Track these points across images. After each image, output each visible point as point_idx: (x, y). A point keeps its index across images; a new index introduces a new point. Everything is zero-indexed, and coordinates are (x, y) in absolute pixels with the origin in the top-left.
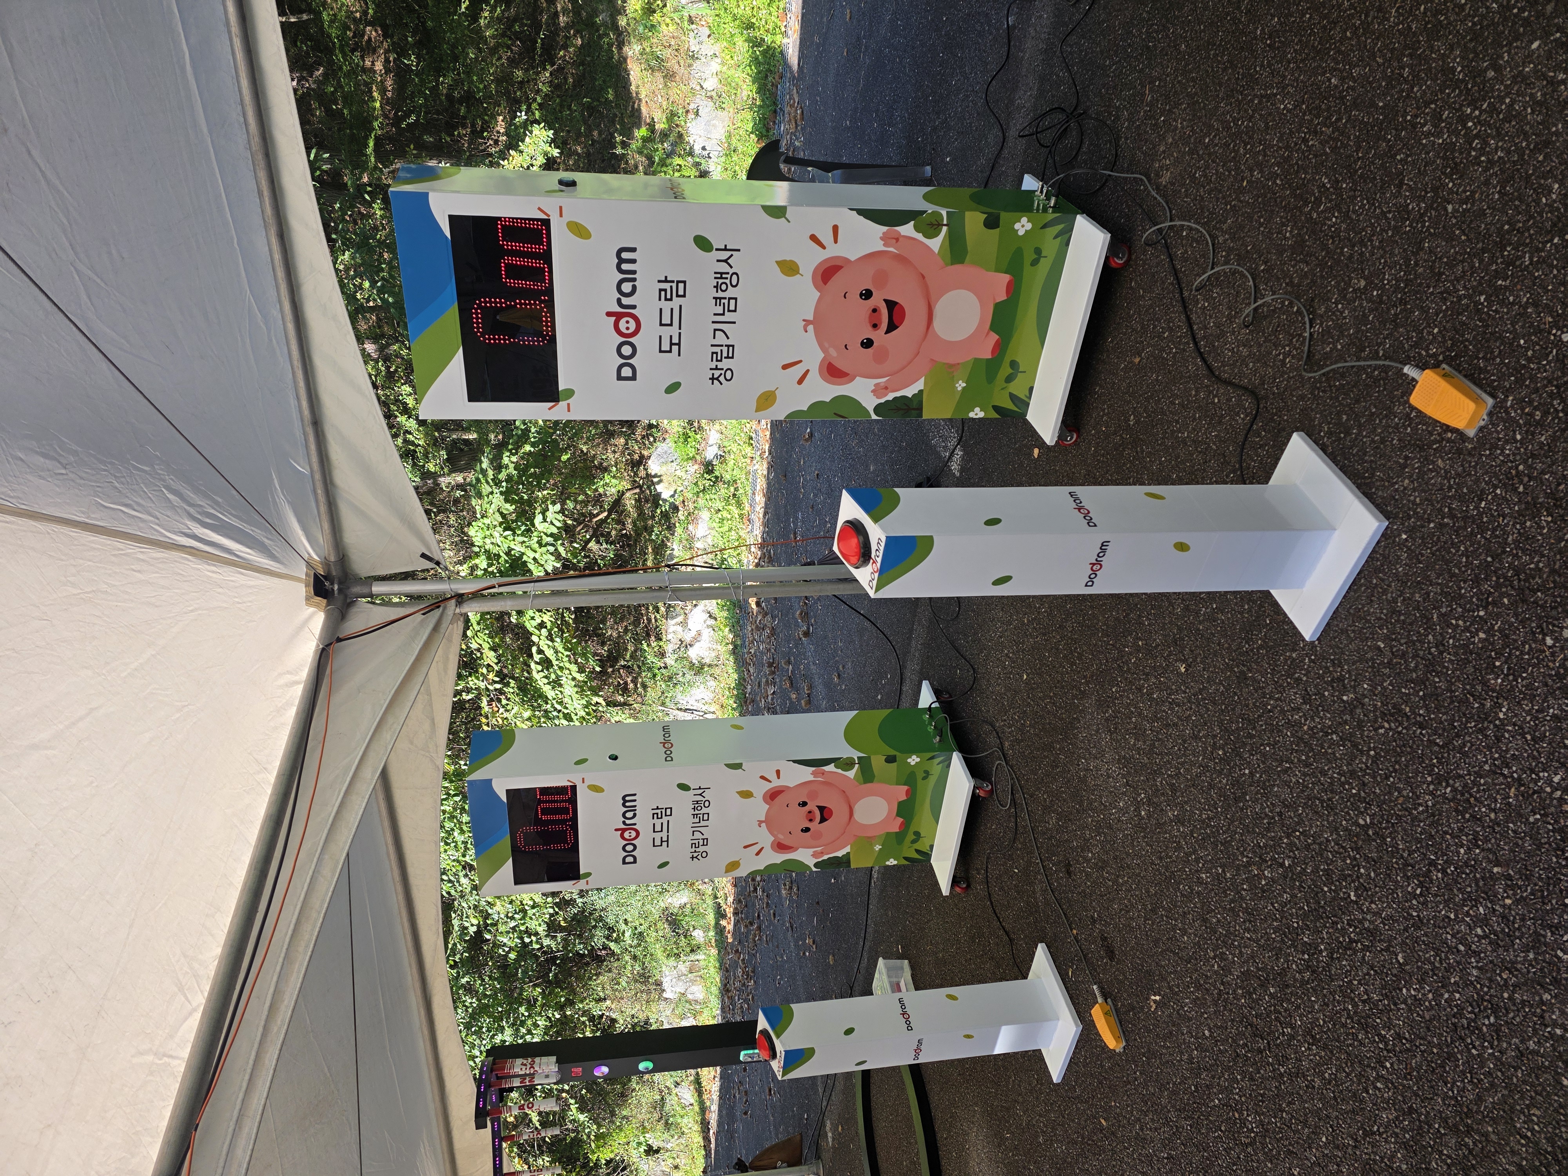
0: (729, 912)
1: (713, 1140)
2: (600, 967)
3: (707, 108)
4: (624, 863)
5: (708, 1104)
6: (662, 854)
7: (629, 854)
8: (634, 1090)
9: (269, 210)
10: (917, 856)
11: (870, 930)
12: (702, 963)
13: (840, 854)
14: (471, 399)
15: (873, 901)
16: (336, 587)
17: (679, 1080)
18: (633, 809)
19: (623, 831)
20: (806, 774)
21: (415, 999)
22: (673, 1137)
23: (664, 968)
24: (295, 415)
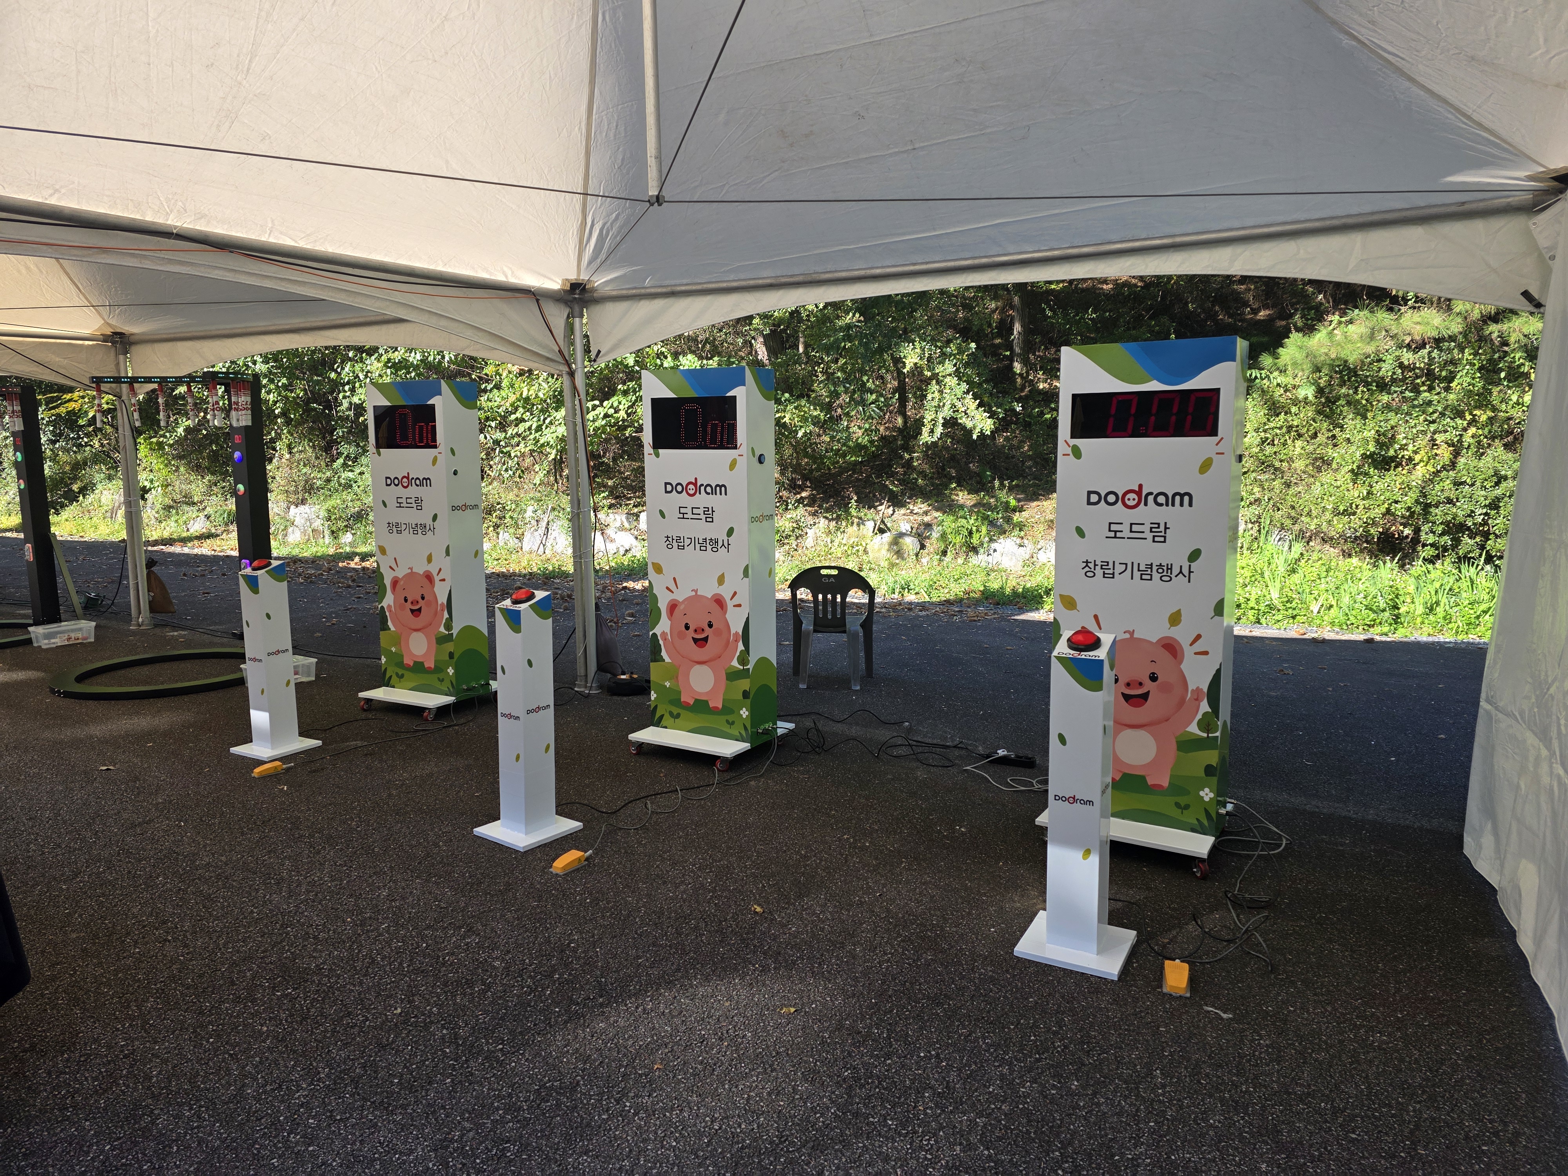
0: (367, 564)
1: (155, 548)
2: (321, 449)
3: (1024, 553)
4: (387, 478)
5: (189, 545)
6: (392, 503)
7: (392, 482)
8: (203, 477)
9: (783, 280)
10: (387, 676)
11: (340, 659)
12: (321, 541)
13: (390, 623)
14: (652, 399)
15: (361, 661)
16: (577, 296)
17: (212, 519)
18: (421, 485)
19: (408, 478)
20: (442, 599)
21: (297, 322)
22: (157, 512)
23: (319, 507)
24: (678, 282)
